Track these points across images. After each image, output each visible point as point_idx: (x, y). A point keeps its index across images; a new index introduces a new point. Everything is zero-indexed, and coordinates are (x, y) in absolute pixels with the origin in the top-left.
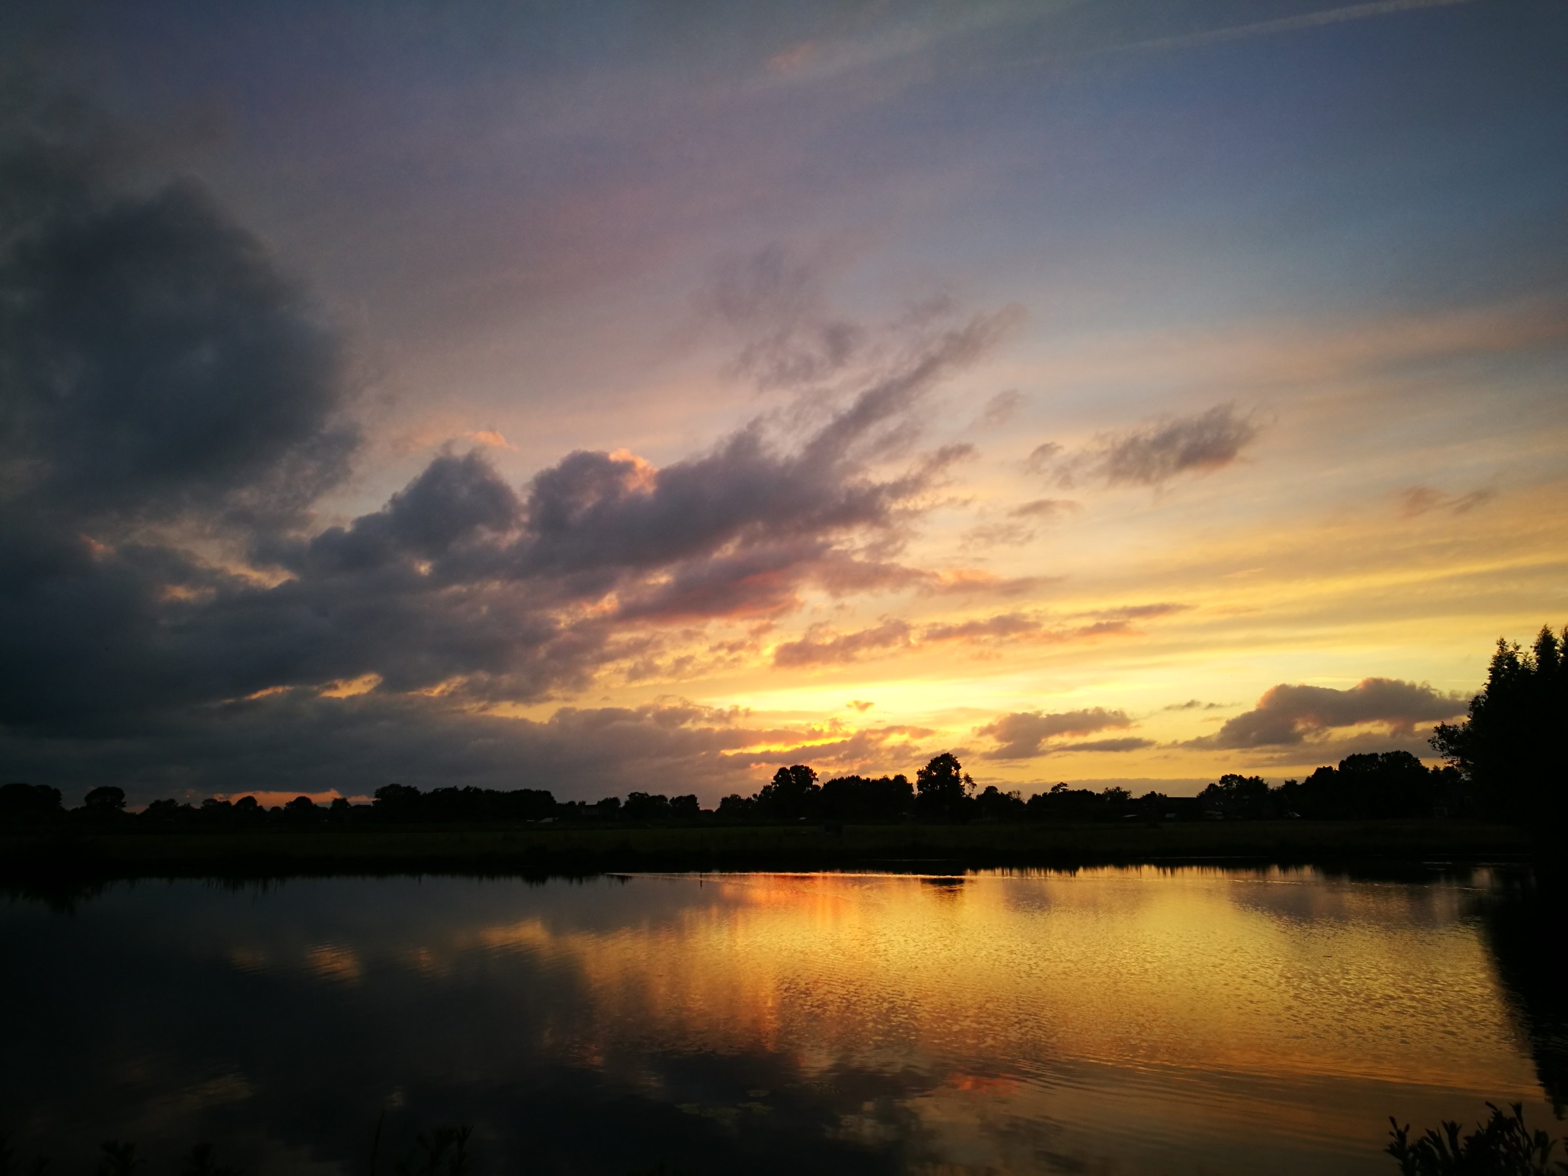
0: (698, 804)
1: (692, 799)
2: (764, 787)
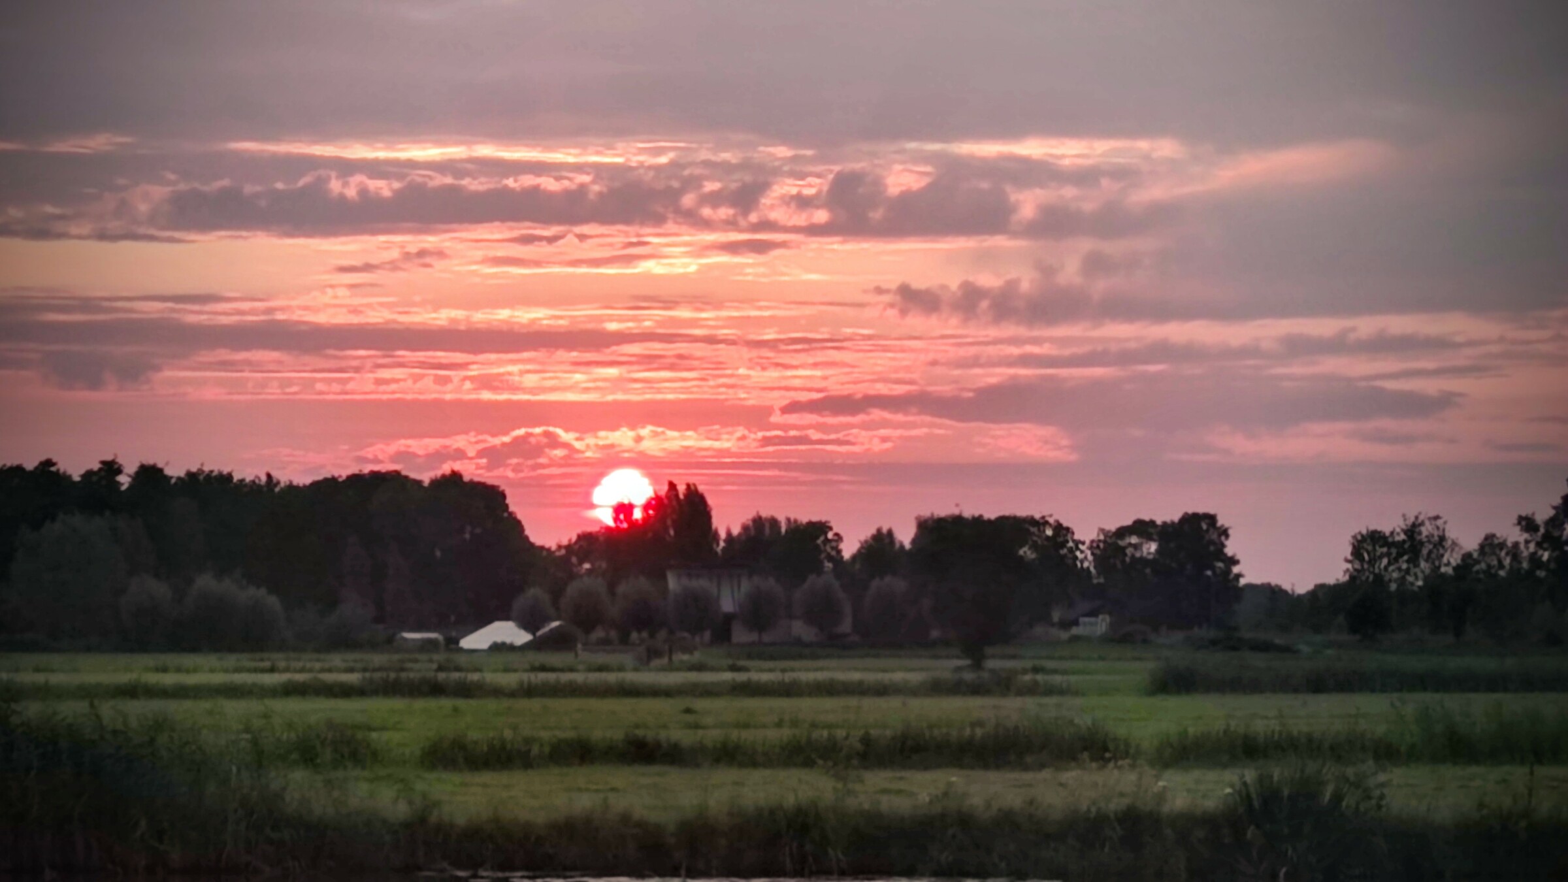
1: (1197, 538)
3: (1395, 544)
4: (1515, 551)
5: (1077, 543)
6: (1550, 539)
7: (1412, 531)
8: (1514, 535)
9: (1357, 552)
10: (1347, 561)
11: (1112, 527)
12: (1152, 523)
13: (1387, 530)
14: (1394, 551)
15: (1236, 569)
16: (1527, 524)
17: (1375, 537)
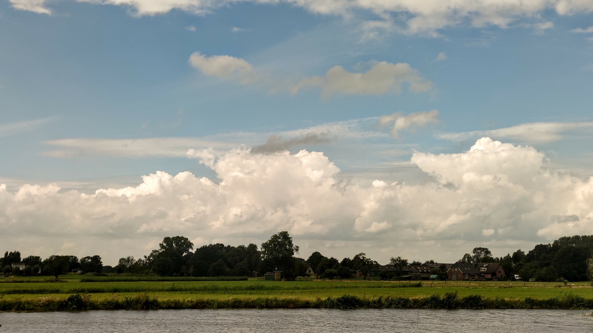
0: (101, 262)
1: (96, 259)
2: (153, 251)
3: (126, 260)
4: (143, 261)
5: (78, 259)
6: (149, 259)
7: (128, 258)
8: (143, 259)
9: (120, 261)
10: (118, 262)
11: (84, 257)
12: (90, 257)
13: (125, 258)
14: (125, 261)
15: (102, 264)
16: (145, 257)
17: (123, 259)
